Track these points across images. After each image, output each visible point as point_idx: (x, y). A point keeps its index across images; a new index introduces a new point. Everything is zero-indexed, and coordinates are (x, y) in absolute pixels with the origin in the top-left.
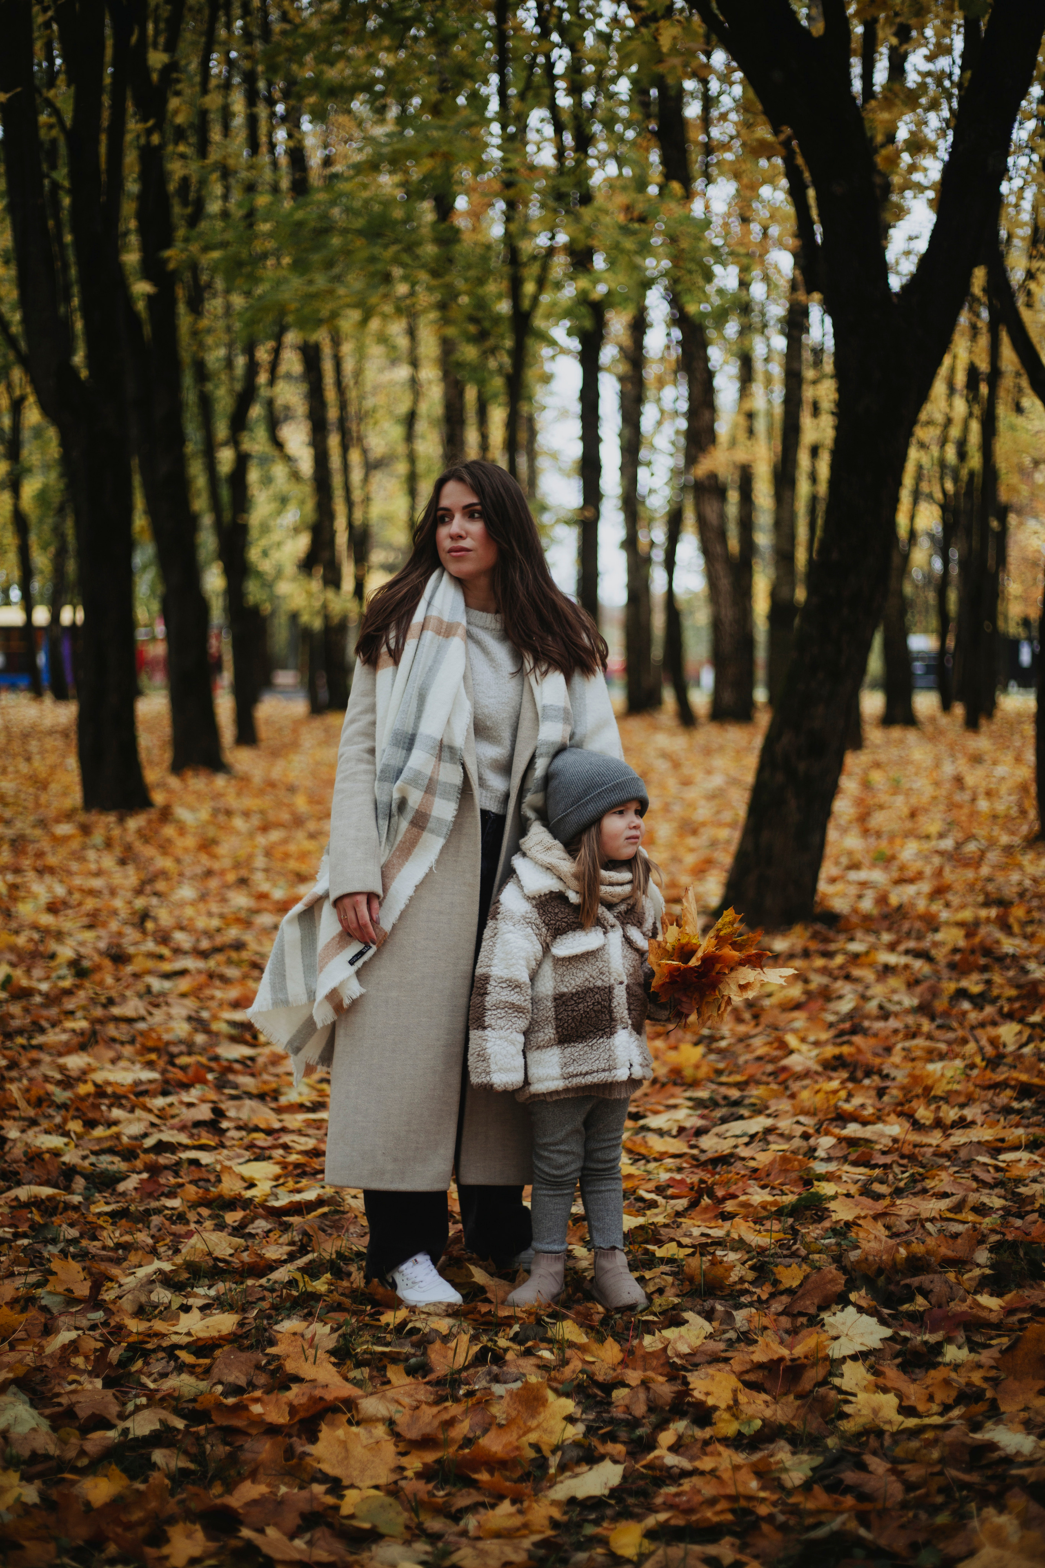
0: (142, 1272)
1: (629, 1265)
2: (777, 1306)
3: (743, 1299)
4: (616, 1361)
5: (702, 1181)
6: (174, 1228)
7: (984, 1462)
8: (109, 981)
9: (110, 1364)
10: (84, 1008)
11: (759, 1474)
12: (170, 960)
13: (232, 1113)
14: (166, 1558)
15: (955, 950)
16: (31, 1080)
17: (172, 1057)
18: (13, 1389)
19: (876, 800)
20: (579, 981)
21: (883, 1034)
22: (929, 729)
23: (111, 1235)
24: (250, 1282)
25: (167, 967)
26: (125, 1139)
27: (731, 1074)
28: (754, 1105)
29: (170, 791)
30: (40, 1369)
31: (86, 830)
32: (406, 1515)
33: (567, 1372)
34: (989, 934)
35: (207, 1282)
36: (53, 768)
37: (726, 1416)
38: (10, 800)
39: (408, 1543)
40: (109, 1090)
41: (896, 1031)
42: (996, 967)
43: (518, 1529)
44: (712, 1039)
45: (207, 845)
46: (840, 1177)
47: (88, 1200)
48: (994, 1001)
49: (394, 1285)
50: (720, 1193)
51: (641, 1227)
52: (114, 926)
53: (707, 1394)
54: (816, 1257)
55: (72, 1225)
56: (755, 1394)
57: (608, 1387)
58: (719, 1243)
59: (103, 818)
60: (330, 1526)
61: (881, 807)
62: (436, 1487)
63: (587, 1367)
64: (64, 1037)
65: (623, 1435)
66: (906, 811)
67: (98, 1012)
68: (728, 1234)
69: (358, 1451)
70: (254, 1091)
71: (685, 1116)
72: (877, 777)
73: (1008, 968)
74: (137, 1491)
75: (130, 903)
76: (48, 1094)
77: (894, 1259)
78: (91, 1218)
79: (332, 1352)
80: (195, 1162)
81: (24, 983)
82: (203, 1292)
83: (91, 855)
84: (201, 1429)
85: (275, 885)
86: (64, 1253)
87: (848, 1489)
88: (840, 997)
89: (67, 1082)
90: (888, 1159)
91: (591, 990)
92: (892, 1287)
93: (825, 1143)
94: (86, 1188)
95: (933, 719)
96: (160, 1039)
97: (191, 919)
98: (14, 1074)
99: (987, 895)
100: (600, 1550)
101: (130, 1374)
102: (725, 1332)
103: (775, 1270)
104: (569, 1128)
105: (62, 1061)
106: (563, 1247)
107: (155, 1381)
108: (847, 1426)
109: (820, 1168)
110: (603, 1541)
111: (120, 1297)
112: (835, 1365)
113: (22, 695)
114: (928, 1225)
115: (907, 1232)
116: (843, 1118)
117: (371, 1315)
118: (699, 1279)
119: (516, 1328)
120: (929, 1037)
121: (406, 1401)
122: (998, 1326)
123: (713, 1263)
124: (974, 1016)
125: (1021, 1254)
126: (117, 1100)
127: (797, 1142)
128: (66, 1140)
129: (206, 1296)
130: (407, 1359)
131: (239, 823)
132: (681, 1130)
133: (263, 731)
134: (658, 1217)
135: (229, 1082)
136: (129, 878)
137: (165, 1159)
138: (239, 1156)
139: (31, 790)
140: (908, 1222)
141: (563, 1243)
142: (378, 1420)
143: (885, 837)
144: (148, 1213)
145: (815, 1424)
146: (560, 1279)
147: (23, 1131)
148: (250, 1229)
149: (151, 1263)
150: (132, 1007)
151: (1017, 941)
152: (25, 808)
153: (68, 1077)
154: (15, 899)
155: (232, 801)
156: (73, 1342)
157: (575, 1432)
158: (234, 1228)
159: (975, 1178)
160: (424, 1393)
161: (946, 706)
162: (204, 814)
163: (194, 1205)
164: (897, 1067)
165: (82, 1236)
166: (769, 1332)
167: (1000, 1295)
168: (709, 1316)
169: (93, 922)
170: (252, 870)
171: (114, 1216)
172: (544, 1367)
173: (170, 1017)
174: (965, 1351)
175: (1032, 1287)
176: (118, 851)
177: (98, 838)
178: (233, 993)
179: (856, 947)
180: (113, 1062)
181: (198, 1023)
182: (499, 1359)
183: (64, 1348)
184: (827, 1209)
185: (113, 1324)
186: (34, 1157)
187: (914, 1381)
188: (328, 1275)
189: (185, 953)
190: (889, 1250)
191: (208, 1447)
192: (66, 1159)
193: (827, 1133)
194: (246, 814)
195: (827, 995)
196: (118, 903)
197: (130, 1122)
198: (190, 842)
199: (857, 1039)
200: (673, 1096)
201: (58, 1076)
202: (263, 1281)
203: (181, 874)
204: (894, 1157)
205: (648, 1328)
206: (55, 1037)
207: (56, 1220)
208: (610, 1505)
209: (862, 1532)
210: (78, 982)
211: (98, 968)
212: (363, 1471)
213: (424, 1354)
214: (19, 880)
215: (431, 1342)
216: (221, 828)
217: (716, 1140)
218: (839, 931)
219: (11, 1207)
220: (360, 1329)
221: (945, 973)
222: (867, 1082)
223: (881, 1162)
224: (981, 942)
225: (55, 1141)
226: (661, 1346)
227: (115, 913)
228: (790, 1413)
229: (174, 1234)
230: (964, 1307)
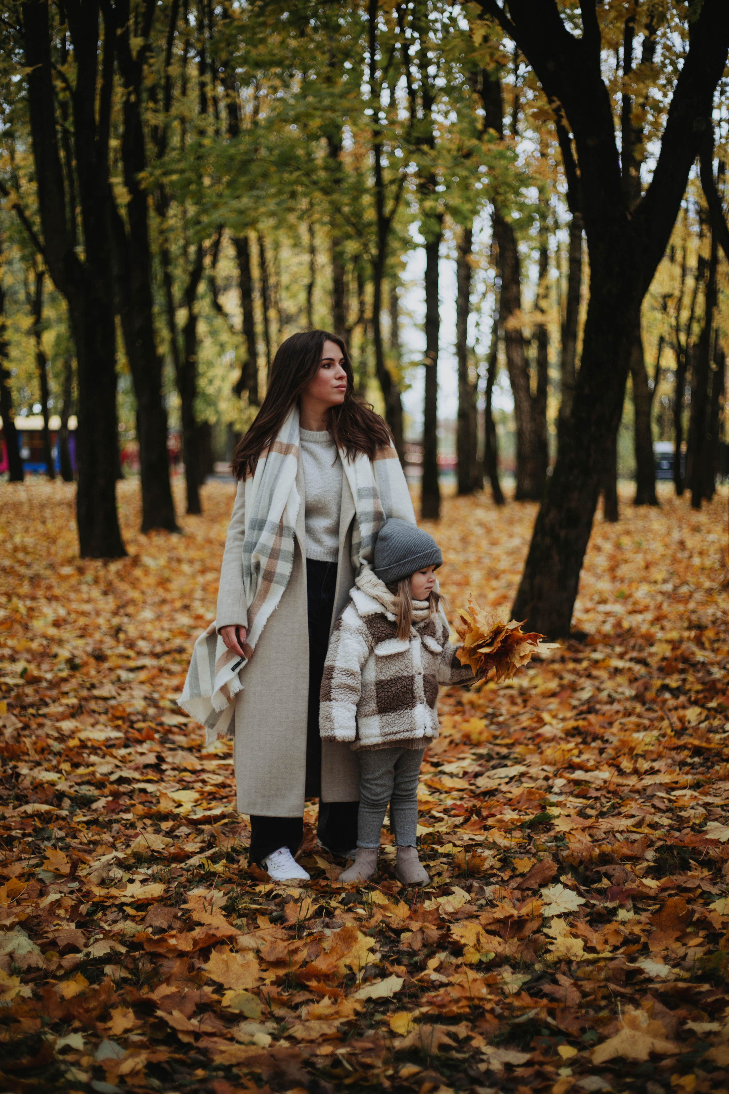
0: (104, 859)
1: (420, 857)
2: (513, 884)
3: (492, 880)
4: (406, 916)
5: (474, 806)
6: (127, 832)
7: (635, 981)
8: (93, 672)
9: (81, 914)
10: (75, 690)
11: (489, 985)
12: (134, 659)
13: (169, 760)
14: (110, 1029)
15: (664, 659)
16: (37, 737)
17: (132, 723)
18: (18, 927)
19: (624, 556)
20: (392, 673)
21: (608, 714)
22: (666, 507)
23: (86, 836)
24: (173, 865)
25: (132, 664)
26: (98, 775)
27: (503, 738)
28: (516, 758)
29: (140, 545)
30: (36, 917)
31: (81, 571)
32: (263, 1006)
33: (373, 922)
34: (688, 648)
35: (146, 865)
36: (61, 529)
37: (472, 950)
38: (30, 550)
39: (262, 1022)
40: (89, 744)
41: (617, 712)
42: (691, 671)
43: (332, 1015)
44: (494, 715)
45: (163, 583)
46: (565, 805)
47: (72, 814)
48: (686, 693)
49: (266, 868)
50: (485, 813)
51: (430, 834)
52: (97, 636)
53: (462, 937)
54: (542, 853)
55: (60, 829)
56: (492, 937)
57: (398, 932)
58: (480, 845)
59: (93, 563)
60: (214, 1012)
61: (626, 561)
62: (283, 990)
63: (387, 920)
64: (61, 709)
65: (405, 960)
66: (643, 564)
67: (85, 693)
68: (486, 839)
69: (235, 967)
70: (185, 745)
71: (469, 764)
72: (626, 541)
73: (698, 671)
74: (94, 989)
75: (109, 621)
76: (48, 746)
77: (591, 855)
78: (73, 825)
79: (224, 908)
80: (144, 791)
81: (36, 673)
82: (144, 871)
83: (84, 588)
84: (137, 954)
85: (208, 610)
86: (55, 846)
87: (545, 995)
88: (582, 689)
89: (62, 738)
90: (598, 794)
91: (400, 678)
92: (588, 873)
93: (559, 783)
94: (71, 806)
95: (670, 501)
96: (124, 711)
97: (150, 632)
98: (27, 733)
99: (690, 621)
100: (384, 1029)
101: (94, 920)
102: (478, 900)
103: (514, 861)
104: (384, 769)
105: (58, 724)
106: (377, 845)
107: (109, 925)
108: (549, 958)
109: (553, 798)
110: (386, 1024)
111: (90, 874)
112: (545, 921)
113: (41, 477)
114: (618, 835)
115: (604, 839)
116: (572, 767)
117: (250, 886)
118: (465, 867)
119: (343, 895)
120: (639, 716)
121: (268, 938)
122: (654, 898)
123: (473, 856)
124: (672, 703)
125: (675, 853)
126: (95, 750)
127: (541, 783)
128: (59, 775)
129: (145, 874)
130: (271, 913)
131: (186, 568)
132: (465, 773)
133: (206, 505)
134: (442, 828)
135: (169, 739)
136: (109, 604)
137: (124, 788)
138: (173, 787)
139: (45, 544)
140: (605, 833)
141: (377, 842)
142: (250, 949)
143: (626, 581)
144: (111, 822)
145: (528, 956)
146: (374, 865)
147: (31, 769)
148: (177, 833)
149: (111, 853)
150: (107, 690)
151: (707, 653)
152: (40, 556)
153: (63, 735)
154: (31, 617)
155: (182, 553)
156: (57, 901)
157: (374, 958)
158: (167, 833)
159: (654, 806)
160: (281, 933)
161: (679, 492)
162: (162, 561)
163: (141, 818)
164: (614, 735)
165: (67, 836)
166: (506, 900)
167: (658, 879)
168: (469, 889)
169: (84, 633)
170: (193, 600)
171: (88, 824)
172: (359, 919)
173: (132, 697)
174: (632, 913)
175: (680, 874)
176: (102, 586)
177: (89, 577)
178: (175, 682)
179: (596, 656)
180: (93, 725)
181: (150, 701)
182: (330, 914)
183: (52, 904)
184: (553, 824)
185: (84, 890)
186: (38, 786)
187: (596, 931)
188: (224, 861)
189: (145, 655)
190: (588, 849)
191: (140, 964)
192: (58, 787)
193: (561, 777)
194: (191, 562)
195: (573, 687)
196: (101, 621)
197: (101, 764)
198: (152, 580)
199: (592, 717)
200: (463, 752)
201: (56, 735)
202: (182, 865)
203: (144, 602)
204: (604, 792)
205: (428, 896)
206: (55, 709)
207: (51, 826)
208: (393, 1003)
209: (549, 1020)
210: (71, 673)
211: (85, 664)
212: (238, 979)
213: (282, 910)
214: (34, 605)
215: (287, 903)
216: (174, 571)
217: (487, 780)
218: (586, 645)
219: (22, 818)
220: (243, 895)
221: (656, 674)
222: (593, 745)
223: (594, 795)
224: (682, 654)
225: (52, 776)
226: (435, 907)
227: (98, 627)
228: (514, 949)
229: (127, 835)
230: (634, 886)
